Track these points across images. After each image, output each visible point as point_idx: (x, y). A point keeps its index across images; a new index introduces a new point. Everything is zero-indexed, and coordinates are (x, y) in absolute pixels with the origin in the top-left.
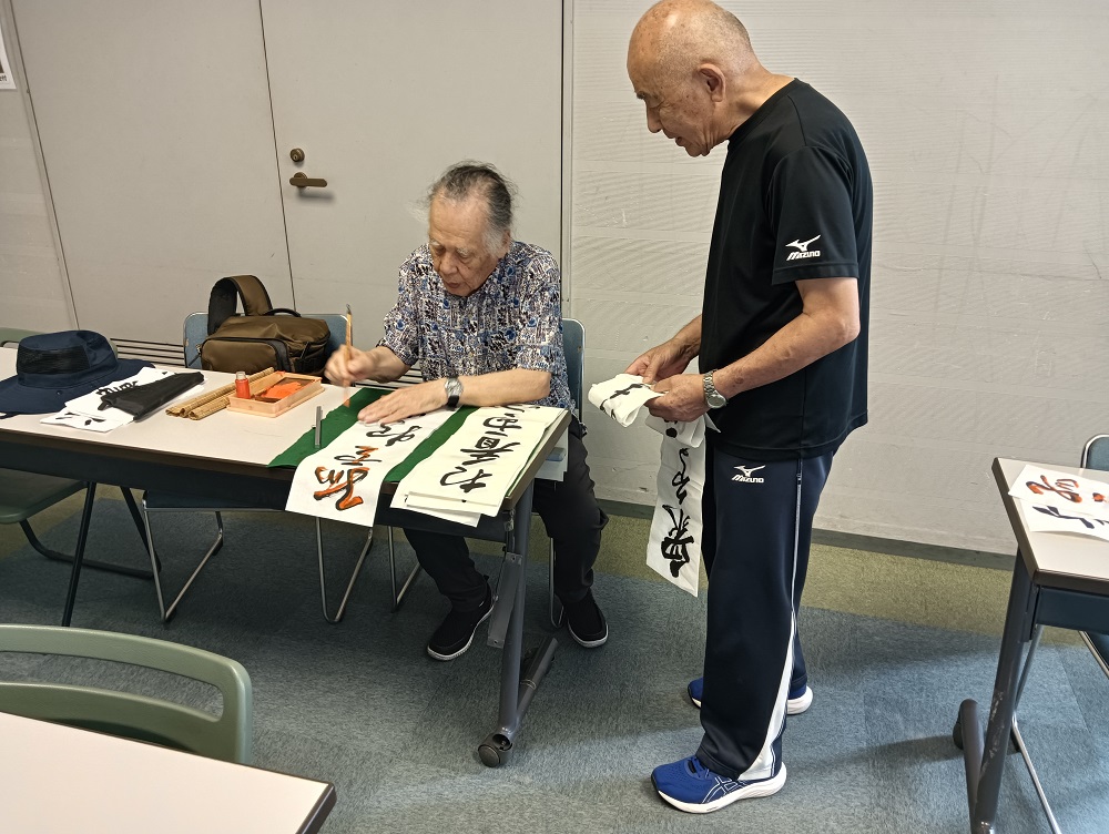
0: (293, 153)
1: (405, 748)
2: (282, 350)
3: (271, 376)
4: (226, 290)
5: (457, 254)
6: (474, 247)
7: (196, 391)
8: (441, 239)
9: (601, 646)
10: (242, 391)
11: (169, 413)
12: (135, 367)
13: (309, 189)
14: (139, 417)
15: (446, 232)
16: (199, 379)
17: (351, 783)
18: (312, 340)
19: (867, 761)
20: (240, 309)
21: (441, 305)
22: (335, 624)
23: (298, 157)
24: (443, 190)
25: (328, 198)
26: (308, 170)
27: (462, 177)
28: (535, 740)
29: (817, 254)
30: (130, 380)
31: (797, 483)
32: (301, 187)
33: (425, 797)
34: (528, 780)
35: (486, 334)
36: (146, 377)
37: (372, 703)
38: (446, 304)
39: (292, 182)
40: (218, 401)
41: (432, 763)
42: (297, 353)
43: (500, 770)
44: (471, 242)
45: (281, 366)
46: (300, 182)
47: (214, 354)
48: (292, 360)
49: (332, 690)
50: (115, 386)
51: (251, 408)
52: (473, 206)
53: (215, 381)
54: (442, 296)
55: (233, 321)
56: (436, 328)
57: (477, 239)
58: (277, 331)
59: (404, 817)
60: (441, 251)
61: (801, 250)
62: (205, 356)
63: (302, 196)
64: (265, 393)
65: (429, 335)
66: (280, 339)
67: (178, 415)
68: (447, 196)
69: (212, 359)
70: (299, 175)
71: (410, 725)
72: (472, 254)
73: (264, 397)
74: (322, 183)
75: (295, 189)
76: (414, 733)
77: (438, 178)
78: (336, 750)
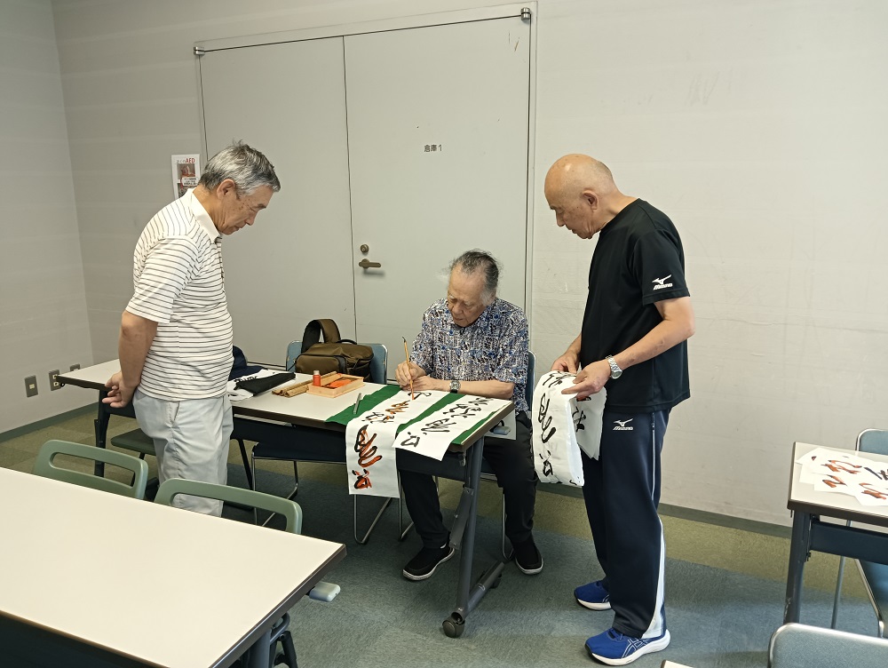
0: (362, 247)
1: (396, 620)
2: (343, 362)
3: (334, 376)
4: (314, 327)
5: (463, 303)
6: (474, 301)
7: (291, 383)
8: (455, 295)
9: (536, 574)
10: (316, 382)
11: (274, 393)
12: (257, 369)
13: (371, 269)
14: (255, 395)
15: (458, 291)
16: (293, 377)
17: (359, 637)
18: (362, 357)
19: (714, 660)
20: (321, 339)
21: (448, 333)
22: (360, 544)
23: (365, 250)
24: (460, 267)
25: (381, 274)
26: (370, 258)
27: (473, 259)
28: (481, 625)
29: (670, 285)
30: (253, 375)
31: (652, 429)
32: (365, 268)
33: (405, 649)
34: (473, 647)
35: (474, 352)
36: (262, 374)
37: (378, 593)
38: (451, 333)
39: (360, 264)
40: (304, 388)
41: (413, 631)
42: (352, 365)
43: (456, 640)
44: (473, 298)
45: (341, 370)
46: (365, 264)
47: (304, 364)
48: (349, 369)
49: (354, 583)
50: (244, 378)
51: (320, 392)
52: (476, 278)
53: (301, 378)
54: (449, 327)
55: (316, 346)
56: (443, 348)
57: (477, 297)
58: (341, 352)
59: (390, 658)
60: (455, 301)
61: (660, 284)
62: (298, 365)
63: (366, 273)
64: (329, 384)
65: (439, 352)
66: (343, 356)
67: (278, 394)
68: (462, 271)
69: (302, 367)
70: (364, 260)
71: (402, 608)
72: (473, 305)
73: (328, 386)
74: (378, 265)
75: (362, 268)
76: (404, 612)
77: (457, 256)
78: (353, 617)
